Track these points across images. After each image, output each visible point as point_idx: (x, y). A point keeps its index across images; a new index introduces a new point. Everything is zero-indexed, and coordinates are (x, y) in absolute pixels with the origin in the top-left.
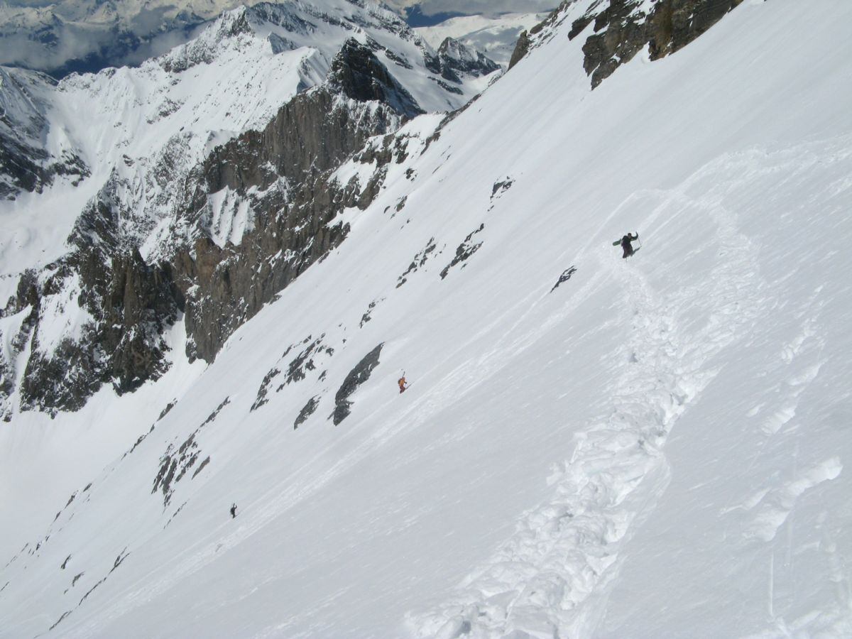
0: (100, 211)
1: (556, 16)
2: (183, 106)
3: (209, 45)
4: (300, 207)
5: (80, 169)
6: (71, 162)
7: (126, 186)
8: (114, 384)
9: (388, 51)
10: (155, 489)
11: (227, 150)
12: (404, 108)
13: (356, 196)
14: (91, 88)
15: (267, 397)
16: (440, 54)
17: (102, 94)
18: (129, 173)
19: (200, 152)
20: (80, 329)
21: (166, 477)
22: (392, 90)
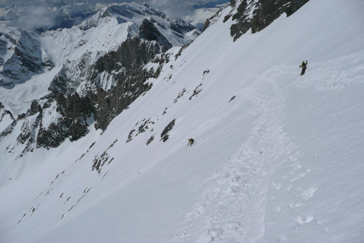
0: (59, 79)
1: (218, 13)
2: (87, 42)
3: (95, 21)
4: (133, 78)
5: (51, 64)
6: (48, 62)
7: (68, 70)
8: (70, 138)
9: (158, 23)
10: (93, 169)
11: (104, 58)
12: (164, 43)
13: (153, 74)
14: (54, 36)
15: (132, 138)
16: (176, 24)
17: (58, 38)
18: (69, 66)
19: (94, 58)
20: (57, 120)
21: (97, 165)
22: (160, 37)
